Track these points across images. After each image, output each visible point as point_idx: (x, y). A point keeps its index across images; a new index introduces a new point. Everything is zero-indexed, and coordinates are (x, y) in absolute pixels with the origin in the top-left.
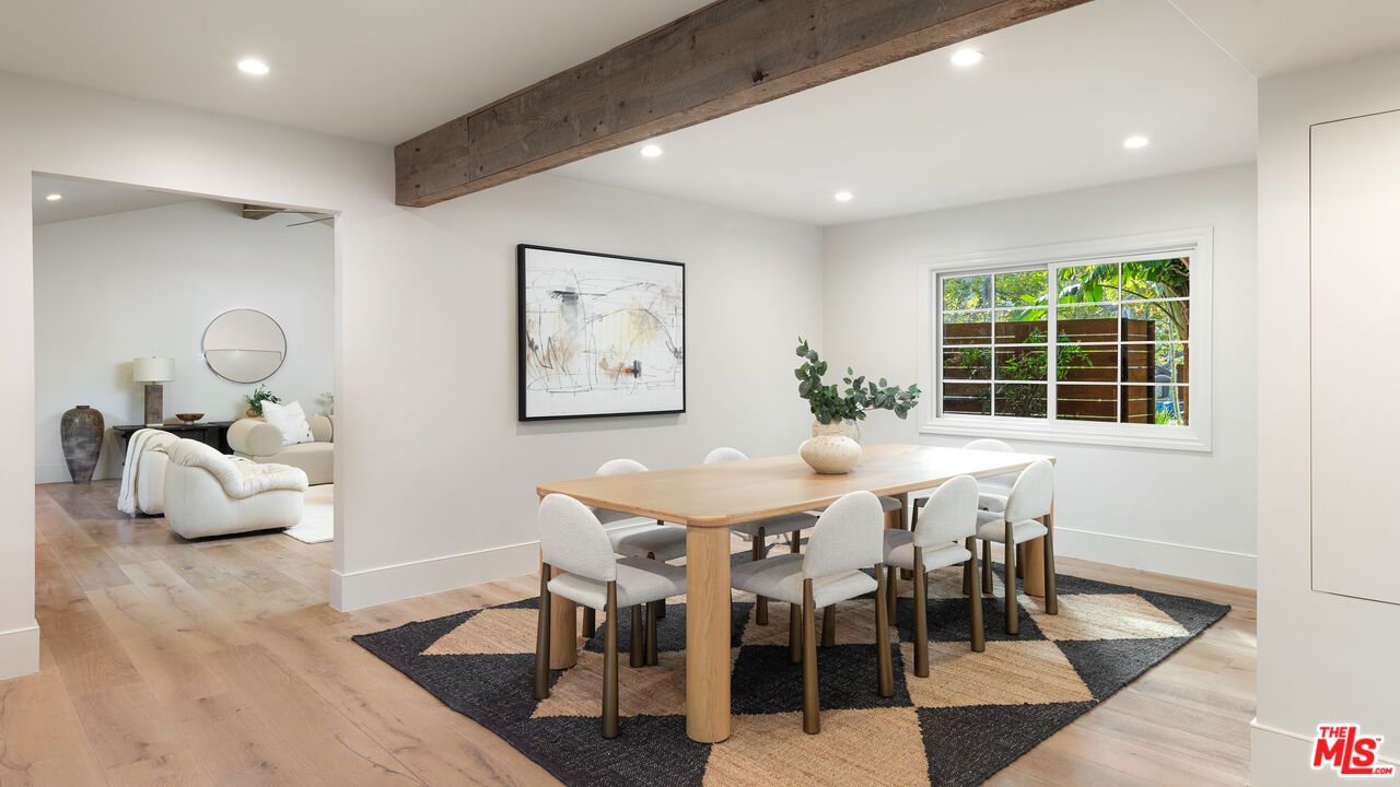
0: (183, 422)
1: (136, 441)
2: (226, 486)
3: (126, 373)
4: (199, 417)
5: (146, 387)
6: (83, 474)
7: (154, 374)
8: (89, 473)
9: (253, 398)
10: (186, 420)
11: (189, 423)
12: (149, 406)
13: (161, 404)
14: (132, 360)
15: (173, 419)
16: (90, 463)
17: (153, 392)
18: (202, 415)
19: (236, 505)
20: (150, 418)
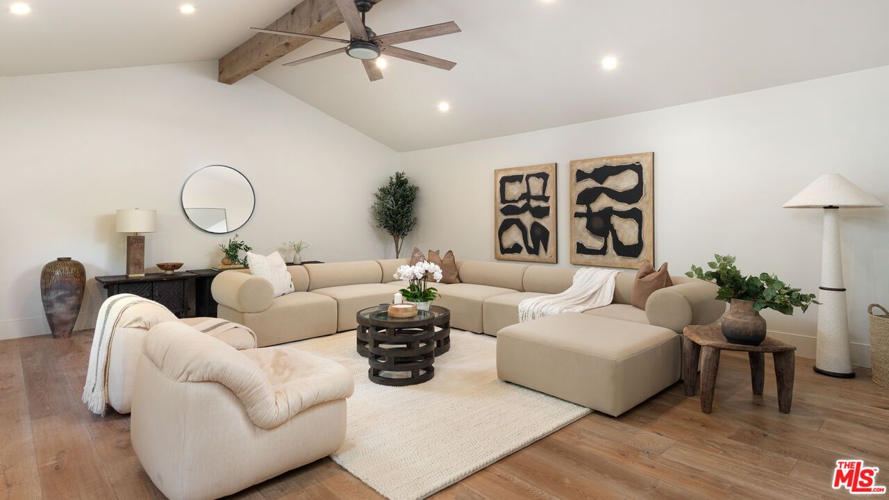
0: (163, 271)
1: (108, 312)
2: (250, 410)
3: (108, 224)
4: (178, 266)
5: (129, 238)
6: (63, 329)
7: (136, 224)
8: (70, 326)
9: (227, 247)
10: (166, 269)
11: (169, 272)
12: (131, 257)
13: (143, 255)
14: (115, 212)
15: (154, 268)
16: (70, 317)
17: (135, 243)
18: (182, 264)
19: (266, 438)
20: (132, 269)
